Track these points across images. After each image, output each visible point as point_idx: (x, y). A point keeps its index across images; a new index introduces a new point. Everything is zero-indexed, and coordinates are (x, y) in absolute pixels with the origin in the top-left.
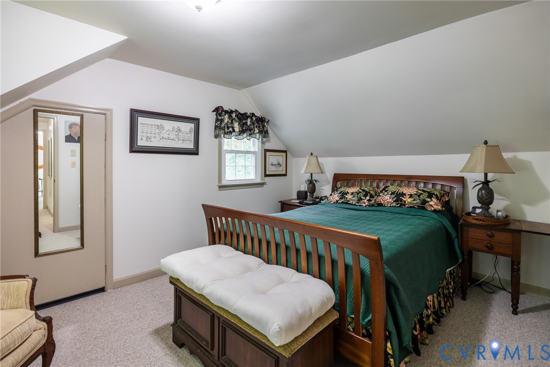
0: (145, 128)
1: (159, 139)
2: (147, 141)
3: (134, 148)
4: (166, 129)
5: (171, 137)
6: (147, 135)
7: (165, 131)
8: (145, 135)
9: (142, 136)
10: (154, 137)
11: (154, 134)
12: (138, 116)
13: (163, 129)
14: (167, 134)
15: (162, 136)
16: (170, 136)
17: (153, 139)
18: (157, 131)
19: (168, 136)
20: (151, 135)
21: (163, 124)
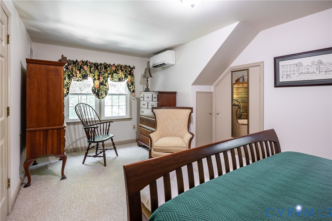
0: (285, 68)
1: (297, 75)
2: (287, 78)
3: (278, 84)
4: (305, 65)
5: (311, 70)
6: (287, 73)
7: (304, 67)
8: (285, 74)
9: (283, 75)
10: (293, 74)
11: (293, 71)
12: (279, 61)
13: (302, 66)
14: (306, 69)
15: (301, 71)
16: (309, 71)
17: (292, 76)
18: (296, 68)
19: (307, 71)
20: (290, 73)
21: (300, 62)
